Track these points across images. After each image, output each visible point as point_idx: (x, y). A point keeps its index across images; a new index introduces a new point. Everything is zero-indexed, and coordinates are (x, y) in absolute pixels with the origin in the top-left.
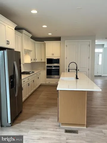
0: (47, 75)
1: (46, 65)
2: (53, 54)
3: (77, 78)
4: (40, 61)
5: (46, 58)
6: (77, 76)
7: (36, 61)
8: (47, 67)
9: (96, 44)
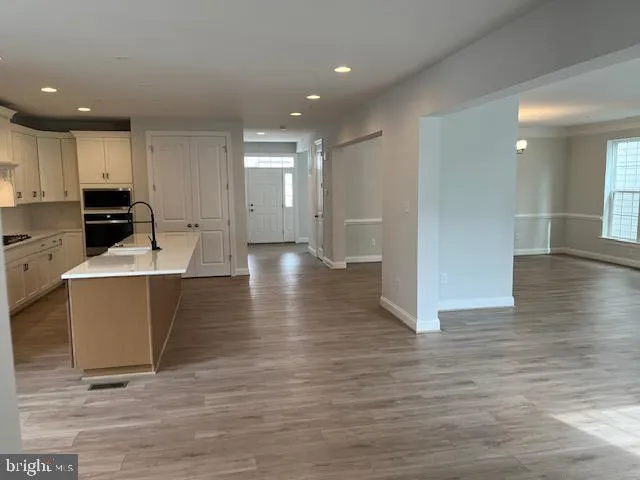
0: (87, 246)
1: (83, 212)
2: (106, 176)
3: (155, 248)
4: (61, 199)
5: (82, 187)
6: (154, 243)
7: (44, 200)
8: (88, 217)
9: (245, 140)
